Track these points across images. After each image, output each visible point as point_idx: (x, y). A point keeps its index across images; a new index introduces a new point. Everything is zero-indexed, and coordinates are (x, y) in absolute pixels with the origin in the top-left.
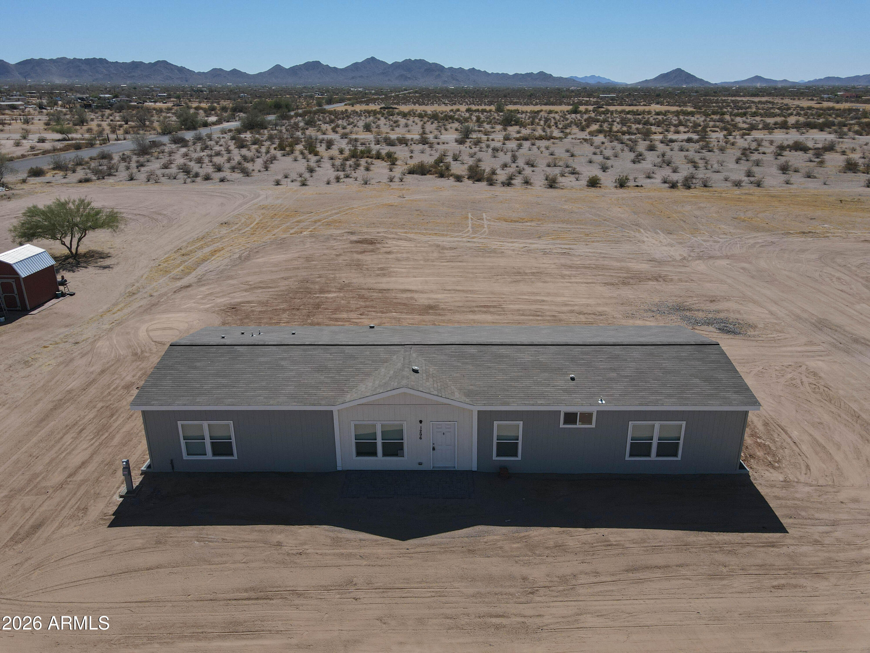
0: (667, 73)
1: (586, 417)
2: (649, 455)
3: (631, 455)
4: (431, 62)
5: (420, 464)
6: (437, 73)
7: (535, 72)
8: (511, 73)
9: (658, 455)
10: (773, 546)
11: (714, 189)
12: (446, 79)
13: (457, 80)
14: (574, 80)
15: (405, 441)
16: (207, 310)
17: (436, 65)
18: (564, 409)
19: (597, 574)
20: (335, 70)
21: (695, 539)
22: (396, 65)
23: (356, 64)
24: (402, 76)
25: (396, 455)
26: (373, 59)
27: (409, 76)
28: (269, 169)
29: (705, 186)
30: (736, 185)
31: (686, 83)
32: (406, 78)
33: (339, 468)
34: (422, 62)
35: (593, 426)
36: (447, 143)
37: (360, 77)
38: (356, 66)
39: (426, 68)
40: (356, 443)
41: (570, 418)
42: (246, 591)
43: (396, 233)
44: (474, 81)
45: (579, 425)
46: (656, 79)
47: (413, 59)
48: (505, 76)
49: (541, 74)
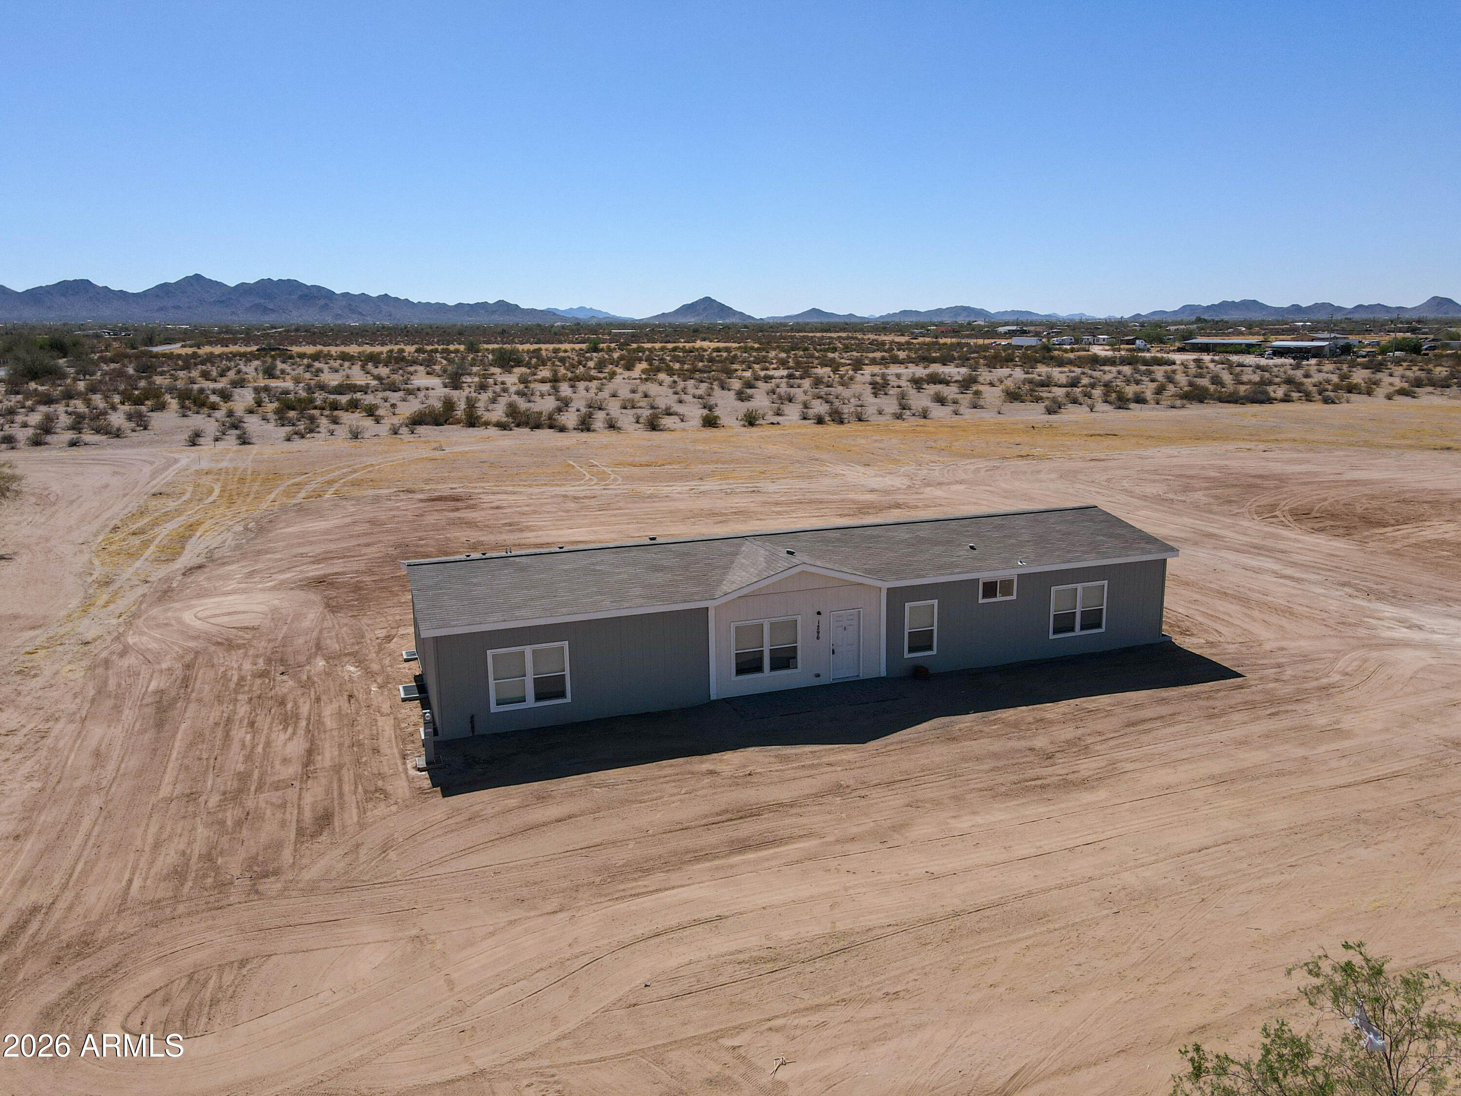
0: (692, 304)
1: (1006, 586)
2: (1072, 629)
3: (1055, 633)
4: (309, 284)
5: (818, 676)
6: (322, 302)
7: (491, 301)
8: (451, 303)
9: (1082, 629)
10: (1242, 688)
11: (873, 423)
12: (340, 312)
13: (360, 313)
14: (554, 314)
15: (799, 645)
16: (271, 589)
17: (319, 288)
18: (985, 576)
19: (1100, 733)
20: (122, 295)
21: (1167, 694)
22: (243, 289)
23: (166, 285)
24: (257, 306)
25: (787, 667)
26: (198, 277)
27: (271, 306)
28: (149, 428)
29: (860, 420)
30: (898, 418)
31: (721, 318)
32: (265, 310)
33: (713, 697)
34: (291, 286)
35: (1014, 597)
36: (433, 389)
37: (174, 307)
38: (164, 289)
39: (300, 293)
40: (737, 654)
41: (990, 589)
42: (718, 814)
43: (483, 488)
44: (390, 315)
45: (999, 598)
46: (677, 312)
47: (275, 279)
48: (441, 308)
49: (501, 304)
